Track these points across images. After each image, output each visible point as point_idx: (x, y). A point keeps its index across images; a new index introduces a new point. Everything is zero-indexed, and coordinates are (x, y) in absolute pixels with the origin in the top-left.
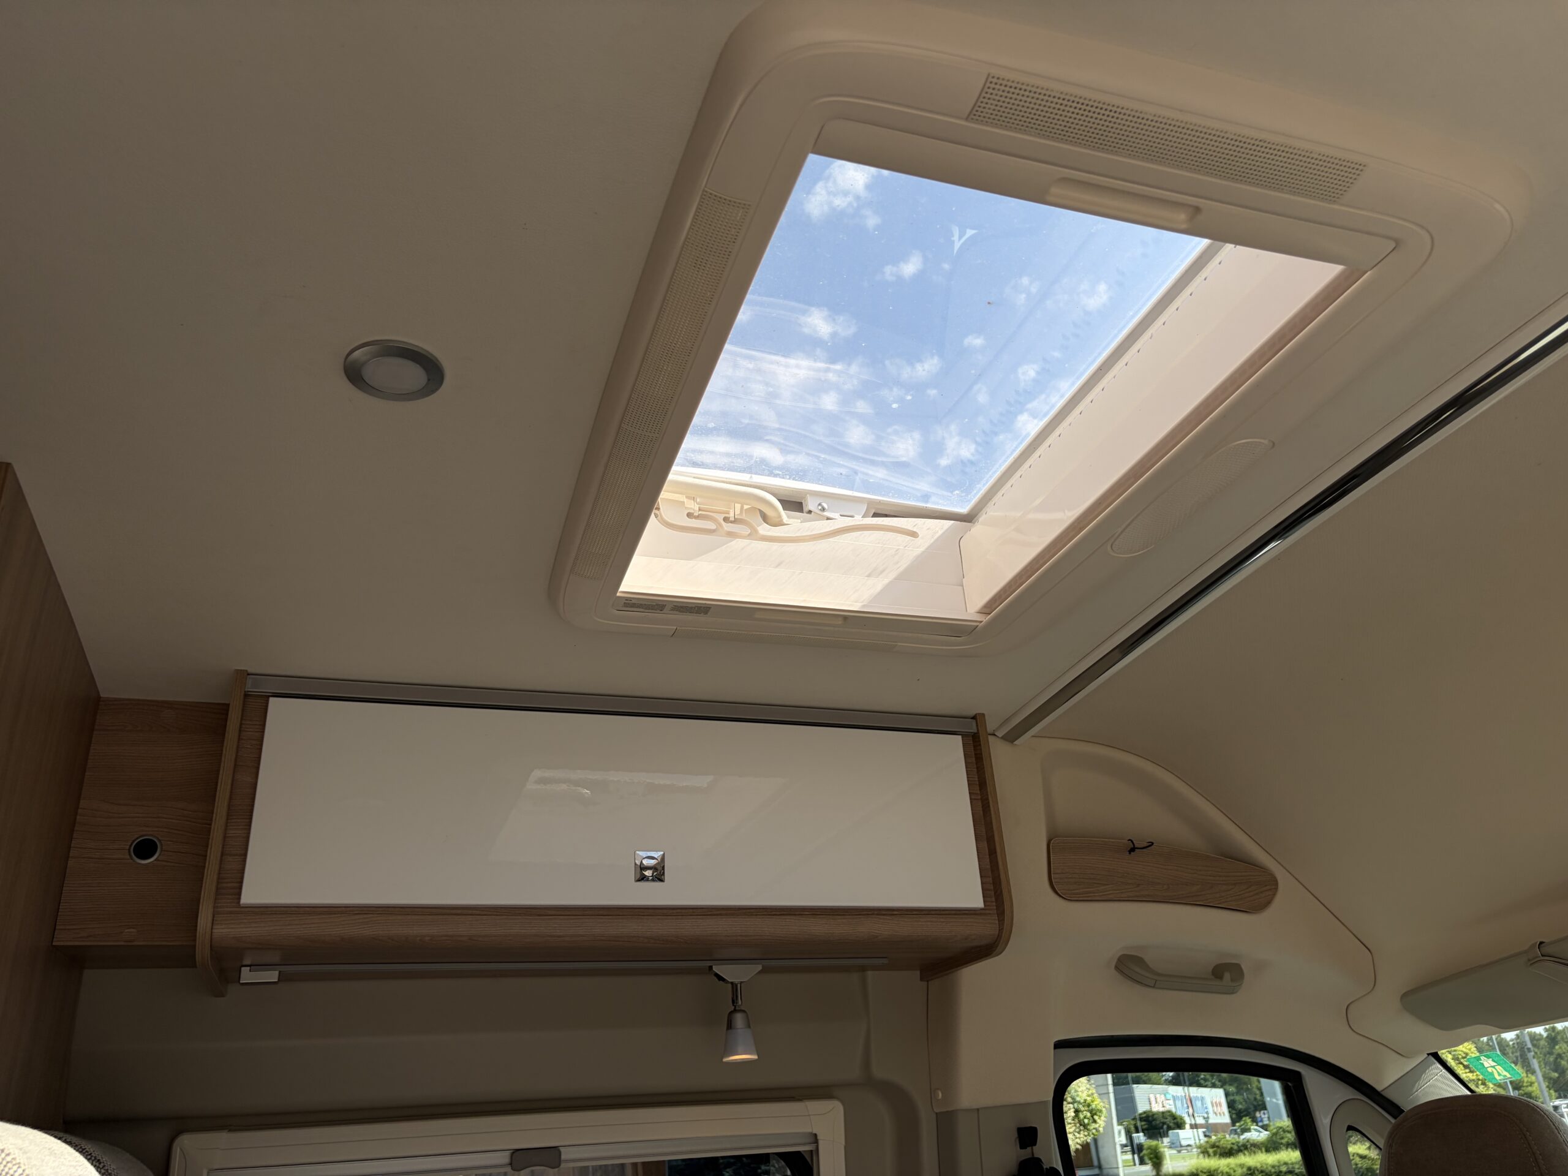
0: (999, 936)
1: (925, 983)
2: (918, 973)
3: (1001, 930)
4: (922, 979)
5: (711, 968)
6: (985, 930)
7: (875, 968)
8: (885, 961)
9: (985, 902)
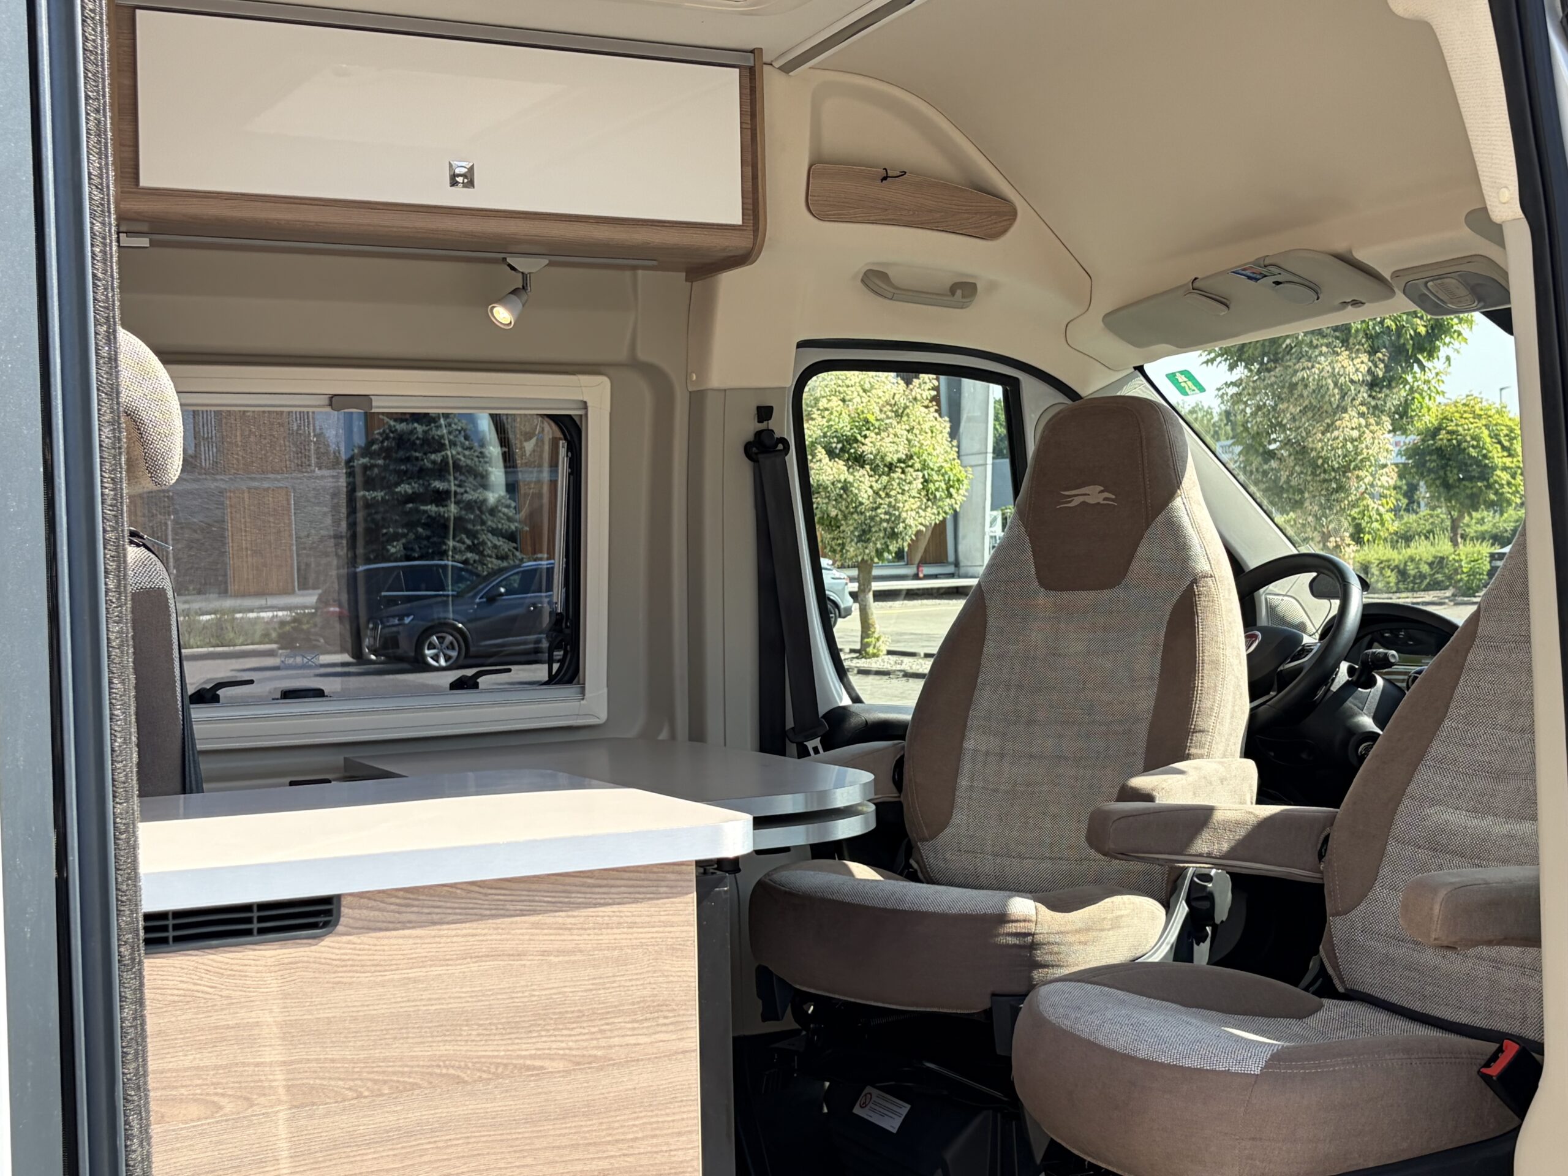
0: (753, 249)
1: (689, 284)
2: (684, 274)
3: (754, 244)
4: (687, 280)
5: (504, 259)
6: (741, 242)
7: (645, 268)
8: (654, 263)
9: (743, 219)
